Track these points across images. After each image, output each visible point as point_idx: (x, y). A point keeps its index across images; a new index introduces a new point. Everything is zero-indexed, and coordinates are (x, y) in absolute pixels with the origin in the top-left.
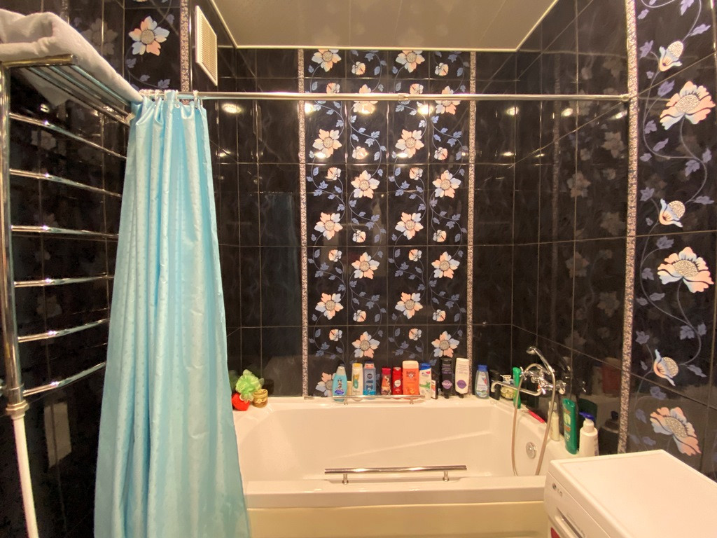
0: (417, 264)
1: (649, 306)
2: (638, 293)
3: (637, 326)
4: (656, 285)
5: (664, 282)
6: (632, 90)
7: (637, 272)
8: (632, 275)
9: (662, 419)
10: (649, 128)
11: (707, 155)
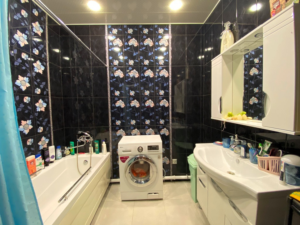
0: (29, 104)
1: (114, 111)
2: (112, 109)
3: (112, 116)
4: (115, 107)
5: (117, 106)
6: (107, 65)
7: (111, 105)
8: (110, 106)
9: (119, 133)
10: (112, 75)
11: (123, 84)
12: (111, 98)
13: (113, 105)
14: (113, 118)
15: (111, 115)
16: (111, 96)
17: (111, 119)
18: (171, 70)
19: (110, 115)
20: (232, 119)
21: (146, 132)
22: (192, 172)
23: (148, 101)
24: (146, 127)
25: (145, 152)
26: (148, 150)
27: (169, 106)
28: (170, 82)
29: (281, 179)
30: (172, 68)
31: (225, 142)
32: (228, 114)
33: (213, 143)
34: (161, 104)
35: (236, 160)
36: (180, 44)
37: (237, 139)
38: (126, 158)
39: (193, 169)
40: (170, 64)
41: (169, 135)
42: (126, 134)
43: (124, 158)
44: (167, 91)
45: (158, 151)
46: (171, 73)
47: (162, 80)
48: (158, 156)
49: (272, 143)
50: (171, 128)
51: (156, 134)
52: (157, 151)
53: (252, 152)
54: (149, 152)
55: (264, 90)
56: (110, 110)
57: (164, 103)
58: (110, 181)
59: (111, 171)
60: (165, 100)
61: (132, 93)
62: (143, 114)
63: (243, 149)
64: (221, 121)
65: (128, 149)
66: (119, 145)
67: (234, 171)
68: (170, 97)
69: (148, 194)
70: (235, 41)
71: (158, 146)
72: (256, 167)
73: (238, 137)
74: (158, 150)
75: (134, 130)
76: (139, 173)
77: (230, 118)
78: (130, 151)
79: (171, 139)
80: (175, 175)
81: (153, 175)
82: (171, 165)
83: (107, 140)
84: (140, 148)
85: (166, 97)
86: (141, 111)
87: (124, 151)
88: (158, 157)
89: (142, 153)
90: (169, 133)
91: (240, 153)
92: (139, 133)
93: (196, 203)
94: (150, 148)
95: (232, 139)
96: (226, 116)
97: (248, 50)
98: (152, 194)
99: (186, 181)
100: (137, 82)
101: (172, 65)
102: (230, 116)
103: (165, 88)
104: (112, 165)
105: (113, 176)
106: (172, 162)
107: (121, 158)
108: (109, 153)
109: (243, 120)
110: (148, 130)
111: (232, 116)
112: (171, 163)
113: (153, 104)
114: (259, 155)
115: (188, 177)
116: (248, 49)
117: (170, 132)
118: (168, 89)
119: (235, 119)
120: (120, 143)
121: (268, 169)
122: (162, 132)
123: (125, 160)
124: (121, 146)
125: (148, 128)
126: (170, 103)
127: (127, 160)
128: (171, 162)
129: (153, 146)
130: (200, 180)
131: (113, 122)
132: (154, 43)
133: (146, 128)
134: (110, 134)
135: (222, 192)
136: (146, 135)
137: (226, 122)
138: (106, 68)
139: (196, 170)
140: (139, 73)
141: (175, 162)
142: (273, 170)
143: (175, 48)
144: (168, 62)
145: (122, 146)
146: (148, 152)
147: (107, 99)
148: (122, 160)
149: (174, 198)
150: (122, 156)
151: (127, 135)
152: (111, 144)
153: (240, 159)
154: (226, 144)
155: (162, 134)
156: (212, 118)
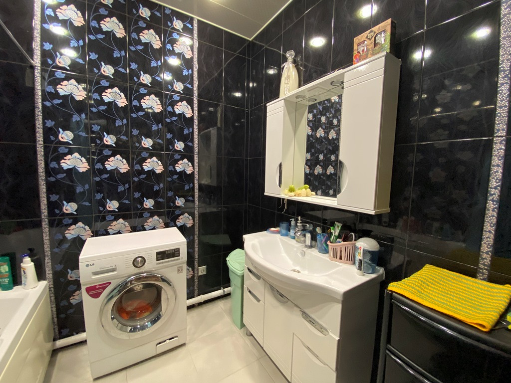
1: (57, 181)
2: (48, 174)
4: (60, 170)
5: (65, 169)
6: (37, 61)
7: (47, 164)
8: (43, 166)
9: (72, 232)
10: (50, 89)
11: (83, 116)
12: (45, 148)
13: (53, 165)
14: (54, 198)
15: (47, 190)
16: (45, 142)
17: (48, 198)
18: (197, 105)
19: (45, 190)
20: (295, 196)
21: (146, 224)
22: (235, 281)
23: (149, 160)
24: (146, 213)
25: (152, 265)
26: (157, 260)
27: (193, 173)
28: (196, 127)
29: (359, 269)
30: (199, 102)
31: (283, 228)
32: (288, 189)
33: (266, 232)
34: (179, 167)
35: (301, 253)
36: (213, 61)
37: (301, 223)
38: (104, 287)
39: (239, 276)
40: (196, 93)
41: (193, 226)
42: (92, 232)
43: (97, 287)
44: (190, 144)
45: (179, 259)
46: (197, 112)
47: (179, 122)
48: (179, 267)
49: (342, 225)
50: (196, 213)
51: (167, 226)
52: (177, 260)
53: (321, 238)
54: (160, 263)
55: (341, 158)
56: (44, 178)
57: (183, 166)
58: (54, 345)
59: (54, 322)
60: (185, 160)
61: (110, 140)
62: (139, 187)
63: (308, 236)
64: (279, 199)
65: (108, 266)
66: (80, 261)
67: (298, 268)
68: (195, 156)
69: (157, 345)
70: (300, 86)
71: (179, 249)
72: (325, 257)
73: (301, 220)
74: (179, 256)
75: (115, 223)
76: (134, 309)
77: (293, 194)
78: (114, 270)
79: (197, 233)
80: (203, 294)
81: (168, 305)
82: (195, 278)
83: (35, 252)
84: (139, 259)
85: (188, 154)
86: (134, 182)
87: (95, 274)
88: (179, 270)
89: (143, 269)
90: (194, 221)
91: (305, 242)
92: (129, 228)
93: (241, 328)
94: (162, 255)
95: (293, 223)
96: (287, 191)
97: (316, 100)
98: (165, 341)
99: (221, 299)
100: (123, 116)
101: (199, 96)
102: (291, 192)
103: (187, 139)
104: (54, 309)
105: (60, 333)
106: (198, 273)
107: (88, 290)
108: (43, 284)
109: (307, 196)
110: (151, 220)
111: (294, 191)
112: (196, 275)
113: (161, 167)
114: (331, 243)
115: (224, 291)
116: (316, 98)
117: (195, 219)
118: (192, 141)
119: (299, 195)
120: (85, 255)
121: (341, 258)
122: (179, 222)
123: (100, 291)
124: (87, 263)
125: (149, 215)
126: (195, 167)
127: (104, 291)
128: (196, 272)
129: (167, 251)
130: (250, 292)
131: (53, 207)
132: (164, 44)
133: (145, 216)
134: (46, 238)
135: (289, 302)
136: (145, 230)
137: (288, 200)
138: (32, 68)
139: (243, 277)
140: (126, 98)
141: (204, 270)
142: (346, 259)
143: (205, 68)
144: (192, 90)
145: (89, 263)
146: (157, 264)
147: (35, 148)
148: (91, 293)
149: (205, 334)
150: (92, 283)
151: (96, 234)
152: (49, 261)
153: (305, 249)
154: (284, 231)
155: (179, 224)
156: (265, 194)
